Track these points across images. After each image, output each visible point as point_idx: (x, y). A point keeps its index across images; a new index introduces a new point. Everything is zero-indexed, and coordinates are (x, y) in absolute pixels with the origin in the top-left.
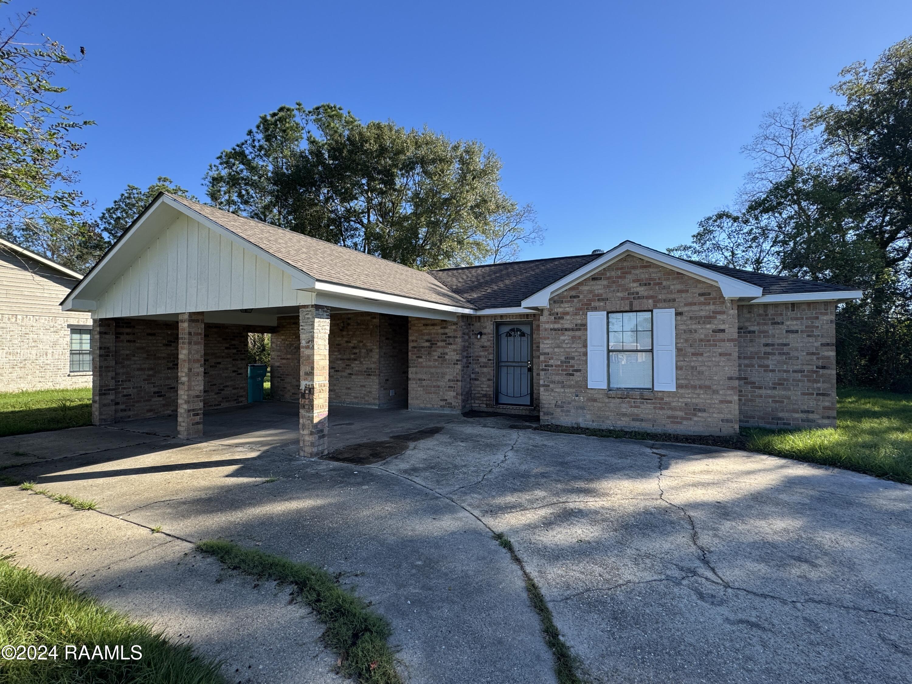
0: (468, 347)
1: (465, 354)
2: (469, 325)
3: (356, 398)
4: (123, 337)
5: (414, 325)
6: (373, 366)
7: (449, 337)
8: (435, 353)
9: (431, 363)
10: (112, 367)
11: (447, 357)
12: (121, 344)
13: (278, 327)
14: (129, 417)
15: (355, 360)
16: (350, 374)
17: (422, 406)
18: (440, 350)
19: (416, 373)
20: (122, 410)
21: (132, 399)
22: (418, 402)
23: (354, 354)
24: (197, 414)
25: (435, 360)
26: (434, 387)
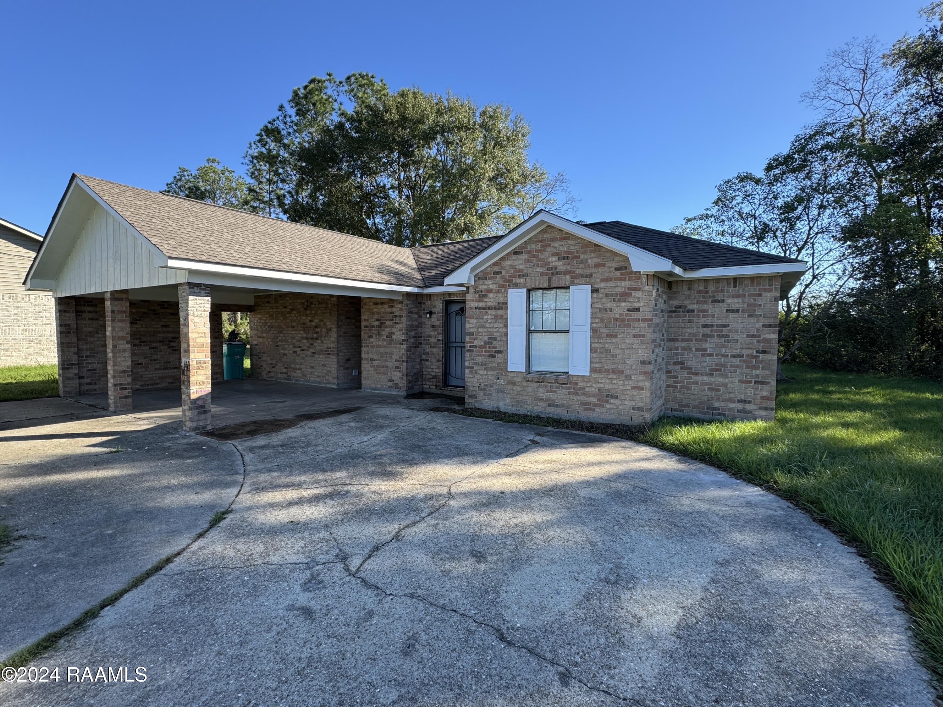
0: (417, 326)
1: (413, 333)
2: (420, 303)
3: (318, 376)
4: (85, 315)
5: (366, 304)
6: (332, 345)
7: (396, 316)
8: (383, 333)
9: (381, 343)
10: (74, 343)
11: (394, 337)
12: (83, 322)
13: (255, 306)
14: (95, 390)
15: (317, 339)
16: (314, 353)
17: (373, 386)
18: (388, 330)
19: (368, 353)
20: (87, 384)
21: (97, 373)
22: (370, 382)
23: (317, 333)
24: (125, 389)
25: (384, 340)
26: (383, 367)
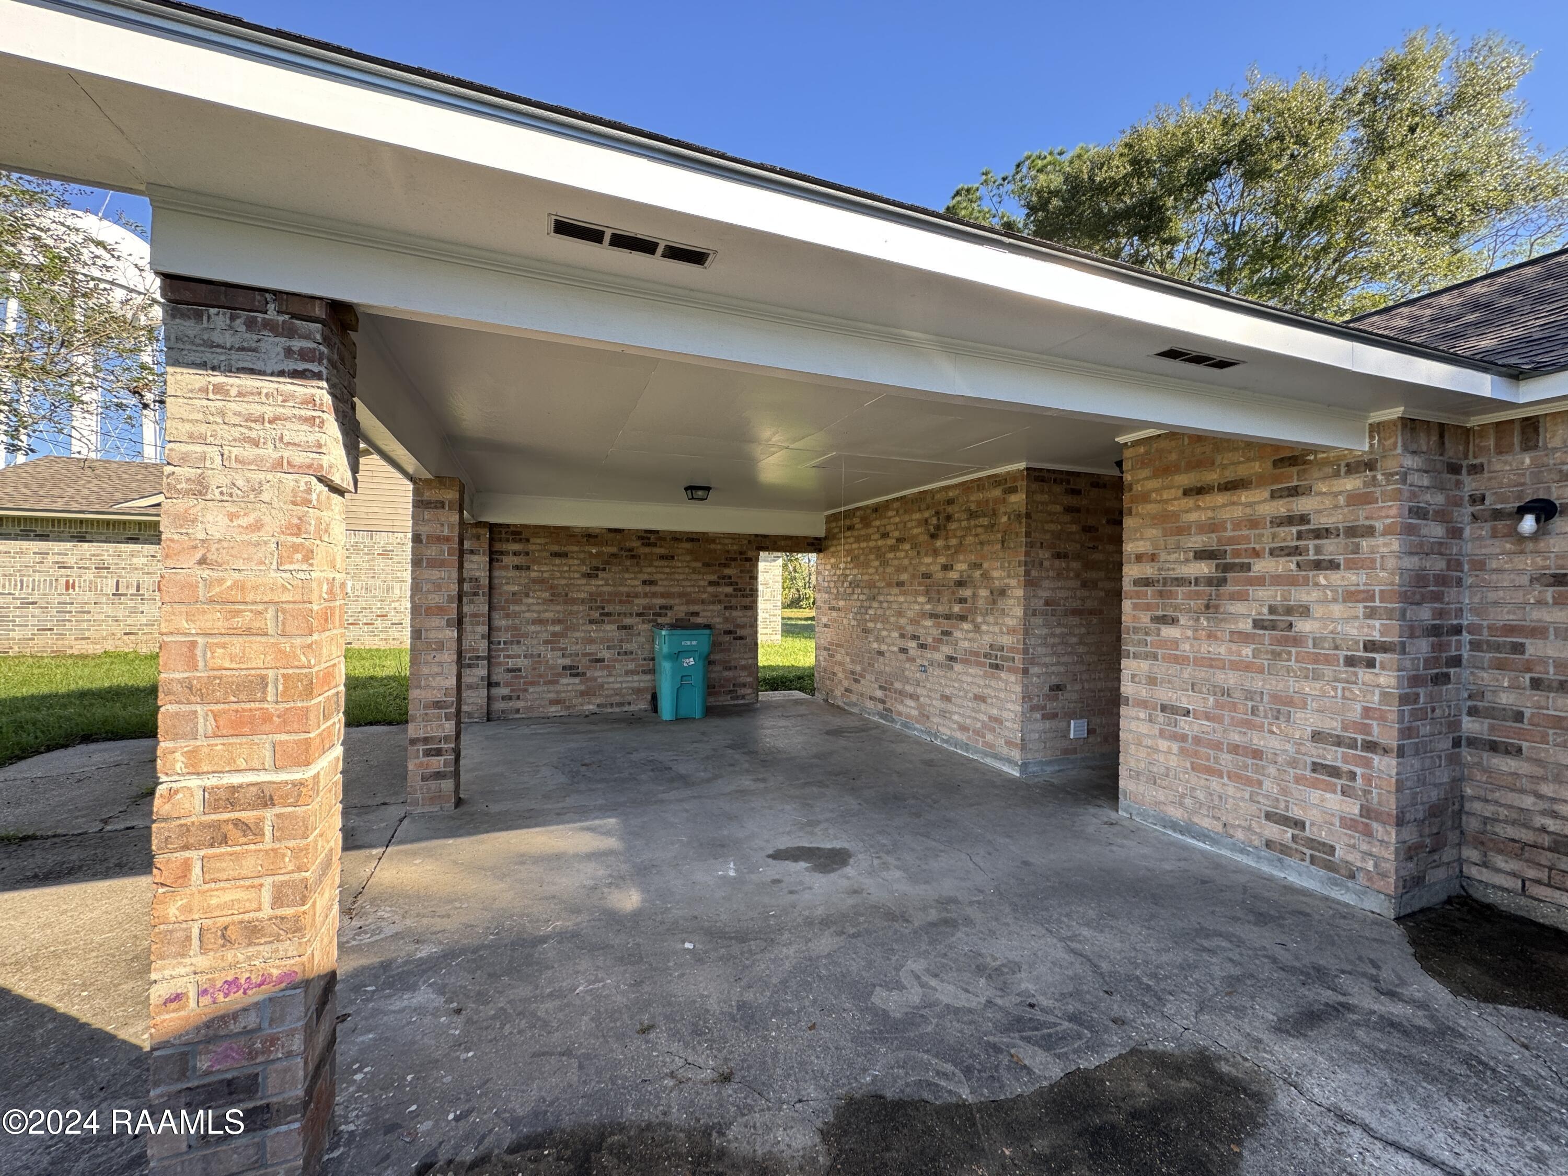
0: (1442, 580)
2: (1454, 469)
7: (1321, 533)
8: (1238, 608)
9: (1221, 650)
12: (504, 574)
13: (826, 538)
15: (963, 618)
16: (951, 658)
17: (1176, 813)
18: (1267, 595)
21: (521, 677)
22: (1161, 795)
23: (962, 601)
25: (1242, 637)
